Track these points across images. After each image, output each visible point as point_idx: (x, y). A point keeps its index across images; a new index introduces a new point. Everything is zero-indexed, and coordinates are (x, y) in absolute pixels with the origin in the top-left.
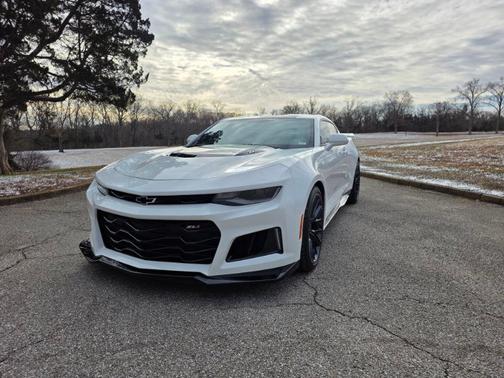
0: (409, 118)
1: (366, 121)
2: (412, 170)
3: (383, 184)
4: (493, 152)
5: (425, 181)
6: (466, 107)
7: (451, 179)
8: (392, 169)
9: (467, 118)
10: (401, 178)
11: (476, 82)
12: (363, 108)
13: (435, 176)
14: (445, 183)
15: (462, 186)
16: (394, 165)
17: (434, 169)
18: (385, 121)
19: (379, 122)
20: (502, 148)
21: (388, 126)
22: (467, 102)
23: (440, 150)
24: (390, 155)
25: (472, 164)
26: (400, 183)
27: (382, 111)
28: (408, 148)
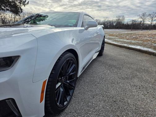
0: (123, 24)
1: (110, 25)
2: (125, 42)
3: (114, 47)
4: (152, 36)
5: (130, 46)
6: (141, 21)
7: (141, 46)
8: (118, 41)
9: (141, 25)
10: (121, 44)
11: (145, 13)
12: (109, 21)
13: (134, 44)
14: (138, 47)
15: (145, 49)
16: (118, 40)
17: (133, 42)
18: (116, 25)
19: (114, 26)
20: (155, 35)
21: (116, 27)
22: (142, 20)
23: (134, 35)
24: (117, 36)
25: (146, 40)
26: (120, 47)
27: (115, 22)
28: (123, 34)
